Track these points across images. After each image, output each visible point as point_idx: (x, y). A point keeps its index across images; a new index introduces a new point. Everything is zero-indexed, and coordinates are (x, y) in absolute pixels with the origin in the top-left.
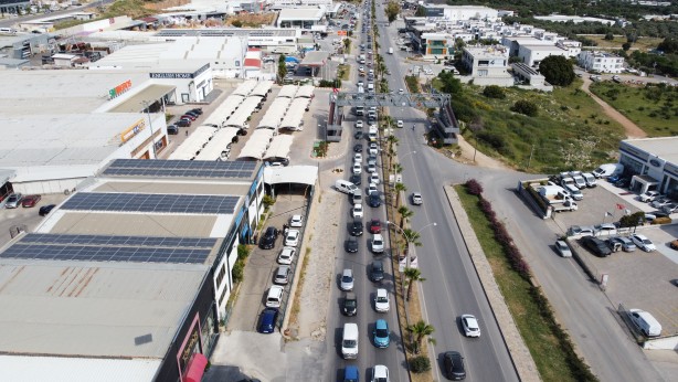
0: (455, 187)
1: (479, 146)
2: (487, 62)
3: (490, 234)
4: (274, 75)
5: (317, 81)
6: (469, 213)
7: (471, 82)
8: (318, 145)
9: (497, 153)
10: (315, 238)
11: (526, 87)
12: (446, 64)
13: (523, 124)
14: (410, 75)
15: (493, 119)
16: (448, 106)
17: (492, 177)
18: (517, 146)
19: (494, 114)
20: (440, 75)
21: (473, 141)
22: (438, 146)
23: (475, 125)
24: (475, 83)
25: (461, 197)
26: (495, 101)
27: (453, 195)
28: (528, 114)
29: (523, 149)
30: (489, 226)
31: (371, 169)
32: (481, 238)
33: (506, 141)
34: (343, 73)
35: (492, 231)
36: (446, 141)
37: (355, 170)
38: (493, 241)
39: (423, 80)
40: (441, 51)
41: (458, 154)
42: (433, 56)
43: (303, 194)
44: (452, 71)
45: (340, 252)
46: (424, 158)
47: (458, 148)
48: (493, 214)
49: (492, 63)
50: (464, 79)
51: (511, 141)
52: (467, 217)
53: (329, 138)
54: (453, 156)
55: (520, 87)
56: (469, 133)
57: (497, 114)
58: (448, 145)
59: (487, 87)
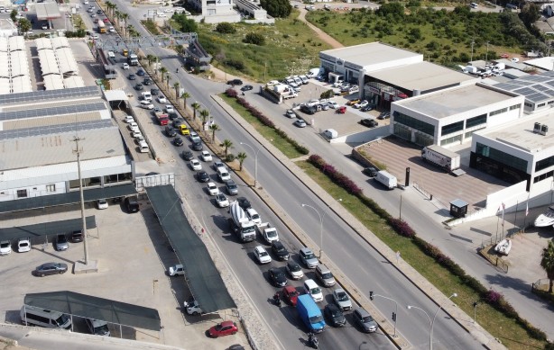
0: (219, 95)
1: (226, 70)
2: (214, 2)
5: (61, 32)
6: (232, 106)
7: (203, 21)
8: (100, 83)
9: (240, 73)
11: (252, 22)
12: (175, 6)
13: (255, 52)
14: (145, 19)
15: (231, 50)
16: (195, 41)
18: (254, 68)
19: (231, 47)
20: (173, 17)
21: (220, 67)
22: (196, 73)
23: (219, 56)
24: (207, 22)
25: (225, 100)
26: (228, 36)
27: (220, 100)
28: (257, 44)
29: (259, 70)
30: (247, 110)
32: (243, 116)
33: (245, 65)
34: (80, 23)
35: (249, 112)
36: (202, 68)
38: (251, 116)
39: (159, 22)
41: (213, 76)
44: (184, 12)
47: (212, 72)
48: (248, 104)
49: (219, 2)
50: (197, 19)
51: (249, 65)
52: (232, 108)
53: (107, 77)
54: (210, 78)
55: (247, 21)
56: (215, 62)
57: (233, 47)
58: (202, 71)
59: (219, 25)
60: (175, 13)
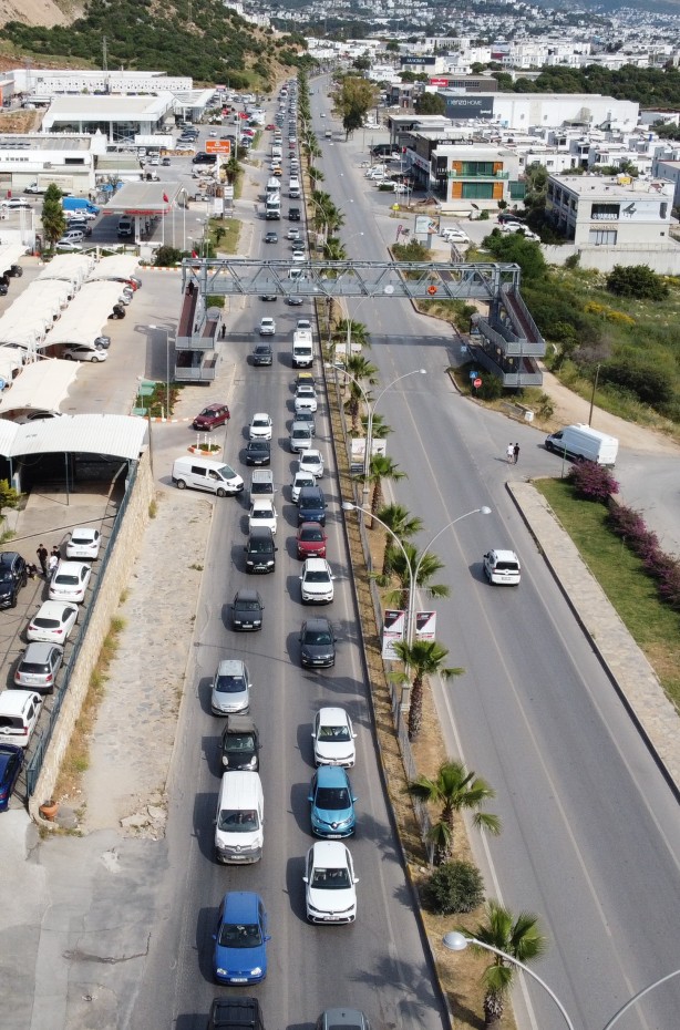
0: (539, 485)
1: (601, 398)
2: (614, 209)
3: (645, 587)
4: (30, 236)
5: (148, 250)
6: (581, 542)
7: (572, 262)
8: (149, 392)
9: (650, 413)
10: (138, 596)
12: (502, 219)
14: (405, 241)
15: (638, 343)
16: (511, 295)
17: (639, 467)
19: (639, 333)
20: (486, 243)
21: (585, 385)
22: (485, 394)
23: (589, 350)
24: (584, 264)
25: (555, 505)
26: (640, 305)
27: (534, 503)
30: (641, 570)
31: (298, 443)
32: (616, 595)
34: (220, 233)
35: (648, 582)
36: (510, 380)
37: (255, 430)
38: (654, 604)
39: (441, 252)
40: (487, 190)
42: (466, 204)
43: (103, 491)
44: (521, 231)
45: (210, 629)
46: (448, 423)
47: (545, 400)
48: (651, 540)
49: (630, 210)
50: (554, 255)
52: (574, 551)
53: (182, 373)
54: (530, 416)
56: (569, 368)
57: (649, 332)
58: (513, 392)
59: (618, 270)
60: (496, 232)
